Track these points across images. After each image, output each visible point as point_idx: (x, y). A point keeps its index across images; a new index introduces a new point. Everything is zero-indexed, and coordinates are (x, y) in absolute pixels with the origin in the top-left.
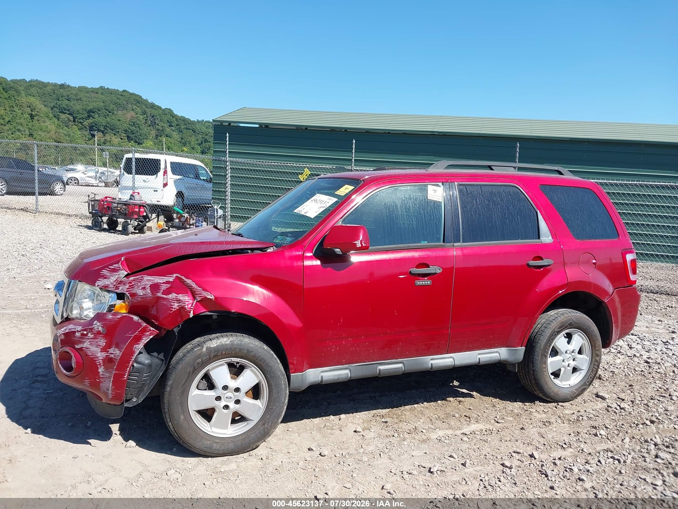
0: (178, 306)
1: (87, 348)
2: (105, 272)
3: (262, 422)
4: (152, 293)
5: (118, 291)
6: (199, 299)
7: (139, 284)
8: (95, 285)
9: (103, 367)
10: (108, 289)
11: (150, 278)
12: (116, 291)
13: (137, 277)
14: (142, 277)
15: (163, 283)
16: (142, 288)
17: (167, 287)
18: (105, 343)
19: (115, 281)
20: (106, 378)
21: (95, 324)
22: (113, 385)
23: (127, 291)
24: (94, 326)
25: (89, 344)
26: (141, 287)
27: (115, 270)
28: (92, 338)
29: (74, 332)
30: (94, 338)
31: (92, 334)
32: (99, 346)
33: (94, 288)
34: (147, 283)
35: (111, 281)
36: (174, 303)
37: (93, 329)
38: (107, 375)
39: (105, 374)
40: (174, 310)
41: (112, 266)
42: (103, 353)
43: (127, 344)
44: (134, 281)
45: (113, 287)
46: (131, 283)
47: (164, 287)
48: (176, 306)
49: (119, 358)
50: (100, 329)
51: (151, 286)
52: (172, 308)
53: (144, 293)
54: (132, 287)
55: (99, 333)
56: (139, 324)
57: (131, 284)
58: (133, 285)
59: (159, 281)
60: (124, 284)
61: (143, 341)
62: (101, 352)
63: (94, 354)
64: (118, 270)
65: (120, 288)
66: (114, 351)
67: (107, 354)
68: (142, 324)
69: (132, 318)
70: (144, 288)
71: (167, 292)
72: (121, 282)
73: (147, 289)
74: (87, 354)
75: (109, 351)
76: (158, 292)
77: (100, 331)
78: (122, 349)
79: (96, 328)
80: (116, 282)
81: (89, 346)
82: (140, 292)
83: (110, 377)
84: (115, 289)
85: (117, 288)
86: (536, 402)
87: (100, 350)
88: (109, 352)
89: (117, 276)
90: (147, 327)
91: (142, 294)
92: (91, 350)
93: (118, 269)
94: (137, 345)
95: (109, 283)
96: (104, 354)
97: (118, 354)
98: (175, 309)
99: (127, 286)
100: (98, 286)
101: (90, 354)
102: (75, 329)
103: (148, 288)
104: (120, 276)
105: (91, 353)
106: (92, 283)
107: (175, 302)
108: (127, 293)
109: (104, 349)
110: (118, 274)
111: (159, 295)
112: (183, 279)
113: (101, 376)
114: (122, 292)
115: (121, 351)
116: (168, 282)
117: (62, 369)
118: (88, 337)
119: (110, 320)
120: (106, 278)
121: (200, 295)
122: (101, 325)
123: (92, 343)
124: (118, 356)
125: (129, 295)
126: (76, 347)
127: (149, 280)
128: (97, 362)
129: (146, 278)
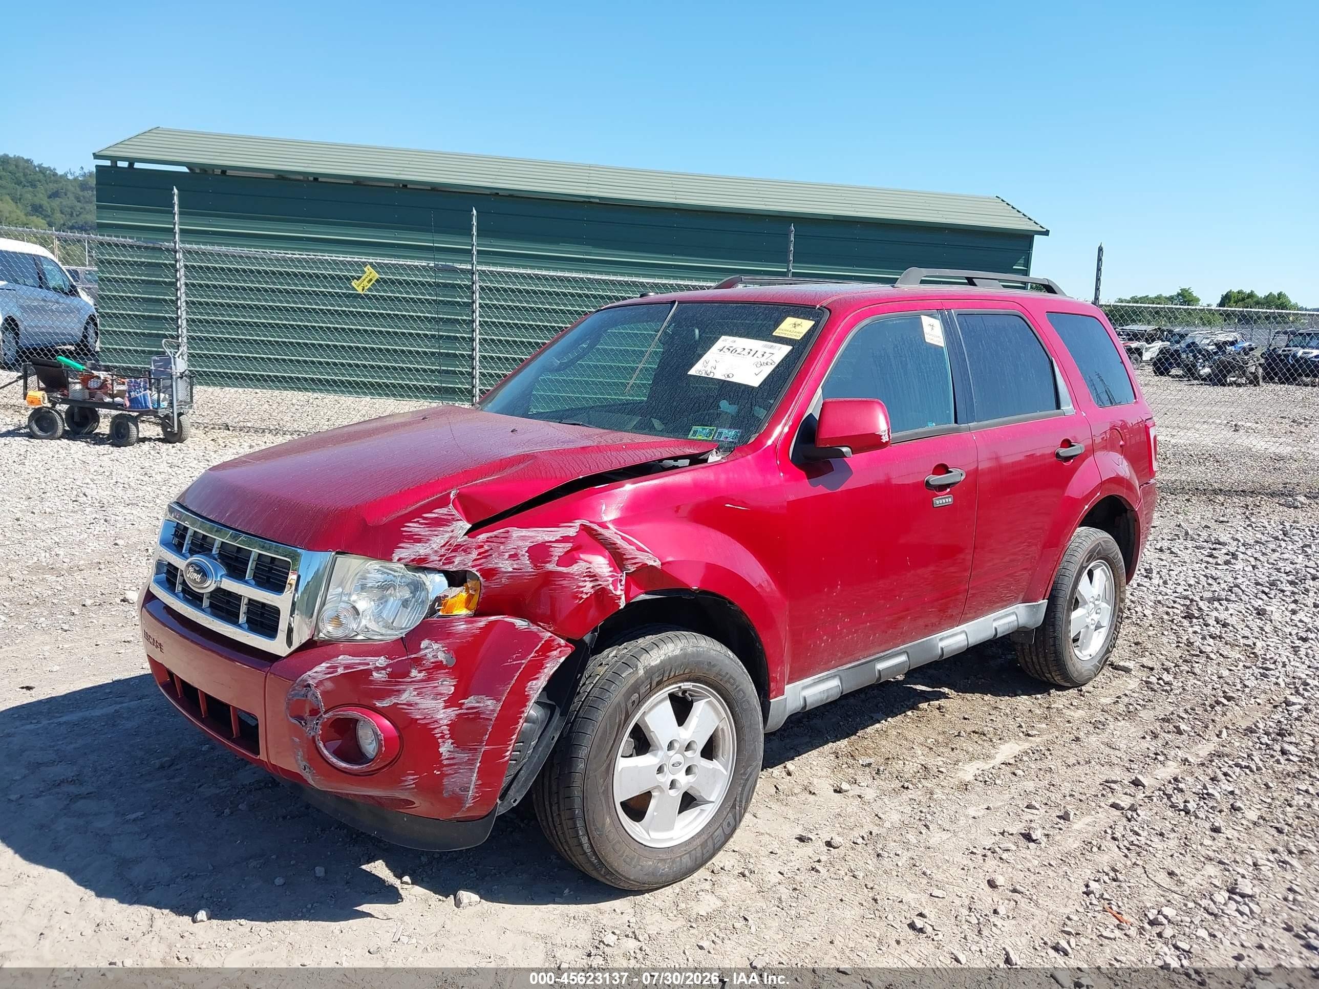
0: (593, 587)
1: (411, 705)
2: (413, 527)
3: (731, 803)
4: (536, 566)
5: (451, 568)
6: (632, 569)
7: (502, 547)
8: (391, 560)
9: (450, 741)
10: (427, 565)
11: (524, 532)
12: (446, 567)
13: (495, 533)
14: (508, 532)
15: (557, 541)
16: (510, 556)
17: (566, 550)
18: (453, 688)
19: (444, 546)
20: (460, 764)
21: (426, 648)
22: (479, 778)
23: (473, 567)
24: (422, 652)
25: (415, 693)
26: (507, 555)
27: (439, 522)
28: (422, 681)
29: (368, 672)
30: (428, 679)
31: (420, 672)
32: (439, 697)
33: (388, 564)
34: (520, 543)
35: (434, 546)
36: (585, 581)
37: (424, 660)
38: (465, 756)
39: (456, 755)
40: (585, 596)
41: (431, 512)
42: (449, 710)
43: (513, 682)
44: (487, 541)
45: (440, 560)
46: (481, 547)
47: (559, 550)
48: (588, 587)
49: (496, 715)
50: (441, 656)
51: (531, 550)
52: (582, 592)
53: (515, 566)
54: (484, 555)
55: (438, 666)
56: (532, 637)
57: (482, 550)
58: (487, 551)
59: (547, 539)
60: (465, 551)
61: (546, 670)
62: (446, 707)
63: (429, 714)
64: (448, 521)
65: (457, 560)
66: (478, 702)
67: (460, 711)
68: (541, 634)
69: (513, 624)
70: (514, 557)
71: (569, 559)
72: (457, 548)
73: (522, 558)
74: (413, 716)
75: (463, 704)
76: (549, 562)
77: (441, 662)
78: (502, 695)
79: (429, 656)
80: (446, 547)
81: (417, 699)
82: (506, 566)
83: (471, 762)
84: (444, 564)
85: (449, 561)
86: (1052, 691)
87: (443, 704)
88: (464, 707)
89: (447, 535)
90: (553, 640)
91: (510, 569)
92: (423, 706)
93: (450, 517)
94: (534, 682)
95: (428, 551)
96: (452, 712)
97: (491, 708)
98: (587, 594)
99: (474, 554)
100: (399, 560)
101: (418, 717)
102: (368, 664)
103: (523, 555)
104: (454, 534)
105: (422, 714)
106: (385, 555)
107: (587, 579)
108: (474, 570)
109: (452, 702)
110: (449, 529)
111: (551, 567)
112: (596, 530)
113: (445, 762)
114: (462, 567)
115: (498, 700)
116: (565, 539)
117: (334, 760)
118: (410, 680)
119: (463, 635)
120: (419, 541)
121: (634, 561)
122: (443, 647)
123: (424, 690)
124: (493, 710)
125: (478, 574)
126: (378, 704)
127: (523, 538)
128: (436, 731)
129: (517, 533)
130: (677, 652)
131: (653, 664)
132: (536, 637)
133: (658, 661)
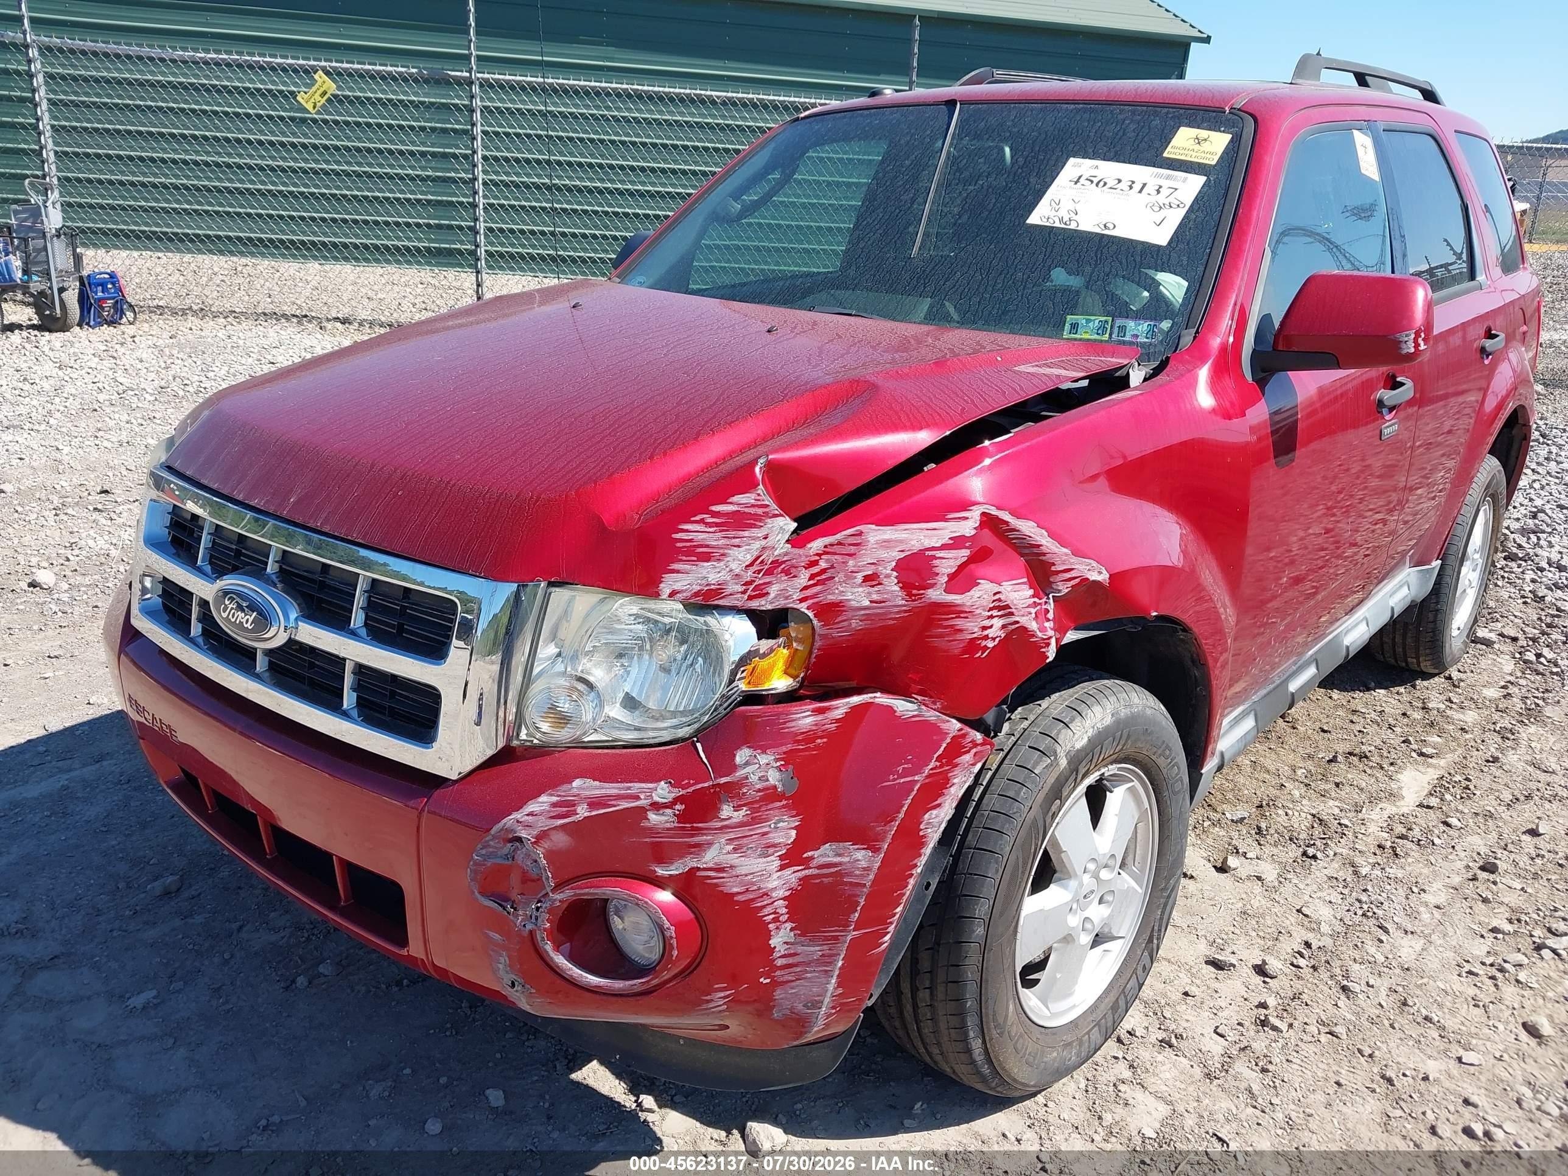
0: (1004, 627)
1: (720, 870)
2: (695, 532)
4: (910, 595)
5: (763, 605)
6: (1064, 589)
7: (851, 563)
8: (656, 595)
9: (789, 925)
10: (721, 602)
11: (888, 533)
12: (754, 604)
13: (839, 537)
14: (860, 534)
15: (944, 547)
16: (867, 579)
17: (959, 562)
18: (794, 833)
19: (751, 564)
20: (808, 964)
21: (747, 764)
22: (839, 985)
23: (802, 600)
24: (740, 773)
25: (730, 848)
26: (860, 577)
27: (742, 521)
28: (742, 825)
29: (641, 812)
30: (753, 821)
31: (737, 808)
32: (771, 850)
33: (652, 604)
34: (883, 554)
35: (734, 566)
36: (992, 617)
37: (742, 786)
38: (815, 951)
39: (800, 949)
40: (991, 644)
41: (724, 502)
42: (788, 872)
43: (901, 815)
44: (825, 553)
45: (744, 592)
46: (814, 563)
47: (948, 563)
48: (996, 628)
49: (872, 877)
50: (774, 778)
51: (902, 566)
52: (986, 637)
53: (875, 597)
54: (821, 579)
55: (770, 795)
56: (928, 731)
57: (815, 570)
58: (824, 571)
59: (928, 543)
60: (787, 572)
61: (953, 790)
62: (782, 868)
63: (753, 884)
64: (758, 518)
65: (773, 590)
66: (840, 855)
67: (807, 872)
68: (944, 726)
69: (890, 709)
70: (871, 579)
71: (961, 580)
72: (777, 568)
73: (885, 581)
74: (726, 890)
75: (812, 858)
76: (932, 586)
77: (775, 787)
78: (883, 840)
79: (754, 778)
80: (755, 568)
81: (734, 859)
82: (858, 596)
83: (827, 960)
84: (750, 598)
85: (760, 593)
87: (778, 863)
88: (814, 863)
89: (757, 545)
90: (964, 736)
91: (867, 603)
92: (743, 871)
93: (760, 511)
94: (934, 812)
95: (724, 576)
96: (792, 876)
97: (864, 864)
98: (994, 639)
99: (803, 579)
100: (672, 594)
101: (735, 890)
102: (638, 798)
103: (888, 576)
104: (770, 542)
105: (742, 884)
106: (648, 588)
107: (995, 613)
108: (803, 607)
109: (793, 857)
110: (760, 533)
111: (936, 594)
112: (1007, 523)
113: (780, 962)
114: (781, 603)
115: (876, 850)
116: (957, 542)
117: (576, 972)
118: (719, 824)
119: (809, 737)
120: (706, 557)
121: (1068, 575)
122: (777, 760)
123: (745, 841)
124: (867, 869)
125: (811, 614)
126: (661, 871)
127: (886, 544)
128: (766, 911)
129: (875, 534)
130: (1108, 720)
131: (1079, 745)
132: (932, 731)
133: (1085, 740)
